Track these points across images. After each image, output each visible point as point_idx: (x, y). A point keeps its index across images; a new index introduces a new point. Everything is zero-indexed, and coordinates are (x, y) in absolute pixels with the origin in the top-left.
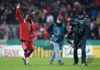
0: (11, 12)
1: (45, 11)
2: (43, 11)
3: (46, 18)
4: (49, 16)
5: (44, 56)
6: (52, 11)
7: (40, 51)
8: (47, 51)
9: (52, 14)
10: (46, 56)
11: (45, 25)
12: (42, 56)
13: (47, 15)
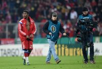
0: (33, 9)
1: (69, 7)
2: (66, 7)
3: (69, 15)
4: (73, 12)
5: (69, 55)
6: (75, 7)
7: (65, 50)
8: (71, 50)
9: (76, 10)
10: (71, 54)
11: (69, 21)
12: (67, 54)
13: (70, 11)
